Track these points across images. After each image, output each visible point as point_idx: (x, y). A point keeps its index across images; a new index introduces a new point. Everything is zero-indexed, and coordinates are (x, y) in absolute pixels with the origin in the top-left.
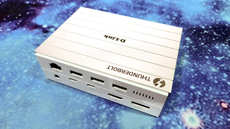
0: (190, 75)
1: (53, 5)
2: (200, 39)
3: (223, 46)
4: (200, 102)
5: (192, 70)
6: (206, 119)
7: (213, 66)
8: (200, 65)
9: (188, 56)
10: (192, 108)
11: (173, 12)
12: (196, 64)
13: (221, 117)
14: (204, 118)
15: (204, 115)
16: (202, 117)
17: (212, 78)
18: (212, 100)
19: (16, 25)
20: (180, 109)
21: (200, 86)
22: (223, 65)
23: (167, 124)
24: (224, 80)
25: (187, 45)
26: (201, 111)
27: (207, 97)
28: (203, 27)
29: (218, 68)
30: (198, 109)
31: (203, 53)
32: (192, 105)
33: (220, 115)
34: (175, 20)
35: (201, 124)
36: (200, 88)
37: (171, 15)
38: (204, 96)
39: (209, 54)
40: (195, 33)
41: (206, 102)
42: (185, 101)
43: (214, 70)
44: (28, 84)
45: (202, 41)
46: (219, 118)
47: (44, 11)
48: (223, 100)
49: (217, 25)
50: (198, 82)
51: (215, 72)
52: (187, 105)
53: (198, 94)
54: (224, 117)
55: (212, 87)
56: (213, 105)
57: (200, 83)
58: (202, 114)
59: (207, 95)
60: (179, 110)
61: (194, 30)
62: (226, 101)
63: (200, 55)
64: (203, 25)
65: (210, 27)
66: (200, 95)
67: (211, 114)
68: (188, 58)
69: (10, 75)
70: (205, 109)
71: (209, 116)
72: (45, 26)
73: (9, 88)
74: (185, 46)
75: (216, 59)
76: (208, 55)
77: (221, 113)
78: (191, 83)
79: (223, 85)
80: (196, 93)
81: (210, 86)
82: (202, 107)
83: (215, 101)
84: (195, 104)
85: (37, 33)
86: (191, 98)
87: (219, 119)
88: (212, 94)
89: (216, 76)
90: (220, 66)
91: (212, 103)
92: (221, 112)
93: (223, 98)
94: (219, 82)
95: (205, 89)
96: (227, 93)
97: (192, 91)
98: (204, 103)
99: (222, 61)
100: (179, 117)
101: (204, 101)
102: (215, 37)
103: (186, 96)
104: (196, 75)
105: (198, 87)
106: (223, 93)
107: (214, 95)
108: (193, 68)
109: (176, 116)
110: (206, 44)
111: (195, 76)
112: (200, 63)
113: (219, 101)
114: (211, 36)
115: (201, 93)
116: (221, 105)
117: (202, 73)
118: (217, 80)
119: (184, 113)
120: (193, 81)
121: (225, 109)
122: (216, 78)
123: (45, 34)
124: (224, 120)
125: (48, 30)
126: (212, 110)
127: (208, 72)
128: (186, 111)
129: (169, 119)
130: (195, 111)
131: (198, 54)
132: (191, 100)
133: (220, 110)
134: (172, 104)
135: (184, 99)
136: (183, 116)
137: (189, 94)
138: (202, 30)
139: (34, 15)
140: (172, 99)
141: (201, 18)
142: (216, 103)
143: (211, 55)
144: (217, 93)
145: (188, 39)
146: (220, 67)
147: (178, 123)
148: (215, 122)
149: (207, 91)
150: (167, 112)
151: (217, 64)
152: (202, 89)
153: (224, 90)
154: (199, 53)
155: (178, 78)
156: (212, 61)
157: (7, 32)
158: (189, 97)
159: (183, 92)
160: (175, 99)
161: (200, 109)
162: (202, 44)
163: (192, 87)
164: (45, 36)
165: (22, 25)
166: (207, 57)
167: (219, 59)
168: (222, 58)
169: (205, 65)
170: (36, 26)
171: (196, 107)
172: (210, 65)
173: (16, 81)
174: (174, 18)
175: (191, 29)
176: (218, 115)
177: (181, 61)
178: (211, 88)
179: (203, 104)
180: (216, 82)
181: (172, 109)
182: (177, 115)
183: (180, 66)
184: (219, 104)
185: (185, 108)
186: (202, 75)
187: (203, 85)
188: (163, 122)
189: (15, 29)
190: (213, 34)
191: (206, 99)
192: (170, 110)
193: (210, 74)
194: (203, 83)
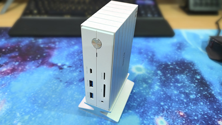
0: (161, 96)
1: (61, 48)
2: (167, 72)
3: (182, 77)
4: (167, 112)
5: (162, 93)
6: (170, 122)
7: (175, 90)
8: (167, 90)
9: (159, 84)
10: (162, 116)
11: (149, 53)
12: (164, 89)
13: (179, 120)
14: (169, 121)
15: (169, 120)
16: (168, 121)
17: (174, 97)
18: (174, 111)
19: (38, 64)
20: (155, 117)
22: (181, 89)
24: (182, 98)
25: (158, 76)
26: (167, 117)
27: (171, 109)
28: (169, 63)
29: (178, 91)
30: (165, 116)
31: (169, 81)
32: (162, 114)
33: (179, 119)
34: (150, 58)
36: (167, 104)
37: (147, 55)
38: (169, 109)
39: (173, 82)
40: (164, 68)
41: (170, 112)
43: (176, 92)
44: (57, 104)
45: (169, 73)
46: (178, 121)
47: (55, 53)
48: (180, 111)
49: (179, 62)
50: (165, 101)
51: (176, 94)
52: (159, 114)
53: (165, 108)
54: (181, 120)
55: (174, 103)
56: (174, 114)
57: (167, 101)
58: (168, 119)
59: (171, 108)
60: (154, 117)
61: (163, 66)
62: (183, 111)
63: (167, 83)
64: (170, 62)
65: (174, 63)
66: (167, 108)
67: (173, 119)
68: (159, 85)
69: (44, 99)
70: (170, 116)
71: (172, 120)
72: (59, 64)
74: (157, 77)
75: (177, 86)
76: (172, 83)
77: (179, 118)
78: (161, 101)
79: (181, 102)
80: (164, 107)
81: (173, 102)
82: (168, 115)
83: (176, 111)
84: (164, 114)
85: (55, 70)
86: (161, 110)
87: (178, 122)
88: (174, 107)
89: (177, 96)
90: (180, 90)
91: (174, 112)
92: (179, 117)
93: (181, 110)
94: (179, 100)
95: (170, 104)
96: (183, 106)
97: (162, 106)
98: (169, 113)
99: (182, 87)
100: (154, 121)
101: (169, 111)
102: (177, 70)
103: (158, 109)
104: (164, 96)
105: (165, 103)
106: (181, 106)
107: (175, 108)
108: (163, 91)
110: (171, 75)
111: (164, 97)
112: (167, 88)
113: (178, 111)
114: (175, 69)
115: (168, 107)
116: (179, 114)
117: (168, 94)
118: (177, 99)
119: (157, 119)
120: (162, 99)
121: (182, 116)
122: (177, 97)
123: (61, 70)
124: (181, 122)
125: (63, 67)
126: (174, 117)
127: (172, 94)
128: (158, 118)
129: (148, 122)
130: (164, 117)
131: (166, 82)
132: (161, 111)
133: (179, 116)
134: (149, 114)
135: (157, 111)
136: (157, 121)
137: (160, 108)
138: (169, 65)
139: (49, 56)
140: (149, 111)
141: (168, 57)
142: (176, 113)
143: (175, 82)
144: (177, 107)
145: (159, 72)
146: (180, 91)
148: (175, 123)
149: (171, 106)
150: (147, 119)
151: (178, 88)
152: (168, 104)
153: (182, 105)
154: (166, 81)
155: (153, 98)
156: (175, 86)
157: (33, 69)
158: (160, 109)
159: (156, 106)
160: (151, 111)
161: (167, 116)
162: (169, 75)
163: (162, 104)
164: (61, 72)
165: (42, 64)
166: (172, 84)
167: (179, 85)
168: (181, 84)
169: (170, 89)
170: (53, 65)
171: (164, 115)
172: (173, 89)
173: (49, 103)
174: (149, 57)
175: (161, 65)
176: (177, 120)
177: (155, 87)
178: (173, 104)
179: (168, 113)
180: (177, 100)
181: (150, 117)
182: (153, 120)
183: (154, 90)
184: (178, 113)
185: (157, 116)
186: (168, 96)
187: (169, 102)
189: (38, 67)
190: (176, 68)
191: (170, 110)
192: (149, 118)
193: (173, 95)
194: (168, 101)
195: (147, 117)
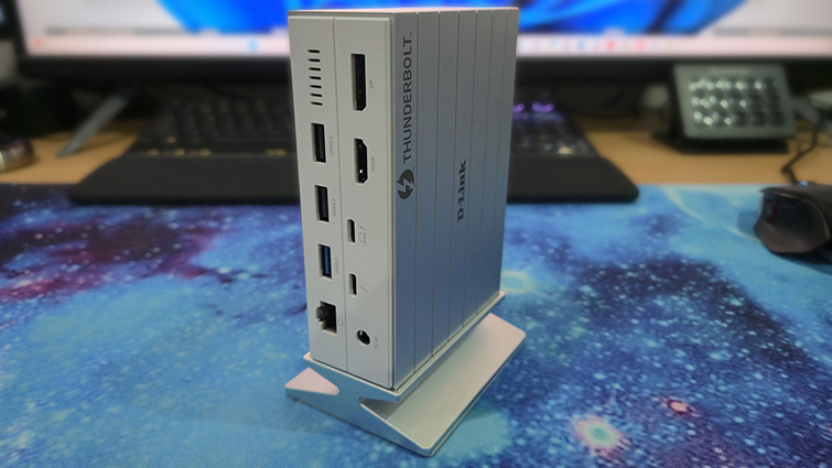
0: (593, 355)
1: (240, 230)
2: (617, 288)
3: (673, 301)
4: (618, 401)
5: (598, 345)
6: (633, 432)
7: (649, 338)
8: (618, 336)
9: (586, 320)
10: (600, 414)
11: (548, 240)
12: (607, 334)
13: (672, 428)
14: (630, 430)
15: (630, 425)
16: (625, 428)
17: (646, 358)
18: (648, 398)
19: (149, 268)
20: (570, 415)
21: (617, 374)
22: (674, 335)
23: (539, 443)
24: (678, 361)
25: (582, 300)
26: (621, 417)
27: (635, 393)
28: (624, 266)
29: (663, 341)
30: (614, 414)
31: (626, 313)
32: (599, 409)
33: (670, 424)
34: (553, 255)
35: (621, 441)
36: (619, 377)
37: (544, 246)
38: (629, 391)
39: (639, 314)
40: (604, 278)
41: (634, 401)
42: (582, 401)
43: (651, 344)
44: (188, 378)
45: (623, 292)
46: (667, 429)
47: (218, 241)
48: (673, 398)
49: (659, 262)
50: (612, 367)
51: (654, 349)
52: (586, 408)
53: (612, 388)
54: (678, 427)
55: (648, 375)
56: (650, 407)
57: (619, 368)
58: (623, 424)
59: (635, 389)
60: (568, 418)
61: (602, 273)
62: (683, 399)
63: (619, 318)
64: (625, 262)
65: (642, 266)
66: (618, 390)
67: (645, 424)
68: (588, 324)
69: (142, 362)
70: (632, 414)
71: (641, 427)
72: (224, 270)
73: (140, 386)
74: (579, 302)
75: (657, 325)
76: (637, 318)
77: (672, 421)
78: (597, 369)
79: (674, 372)
80: (608, 387)
81: (643, 373)
82: (624, 412)
83: (656, 399)
84: (607, 406)
85: (206, 284)
86: (596, 394)
87: (666, 432)
88: (648, 387)
89: (657, 354)
90: (667, 336)
91: (648, 402)
92: (672, 418)
93: (673, 395)
94: (665, 366)
95: (630, 378)
96: (686, 384)
97: (598, 383)
98: (629, 404)
99: (674, 328)
100: (568, 430)
101: (627, 399)
102: (654, 283)
103: (585, 391)
104: (608, 353)
105: (613, 374)
106: (675, 385)
107: (652, 390)
108: (601, 341)
109: (560, 428)
110: (631, 296)
111: (606, 356)
112: (618, 332)
113: (665, 400)
114: (645, 282)
115: (622, 385)
116: (669, 407)
117: (624, 349)
118: (660, 362)
119: (581, 423)
120: (601, 364)
121: (681, 413)
122: (656, 358)
123: (226, 285)
124: (678, 433)
125: (234, 277)
126: (648, 416)
127: (637, 348)
128: (584, 419)
129: (545, 433)
130: (606, 418)
131: (613, 316)
132: (599, 398)
133: (669, 415)
134: (548, 407)
135: (579, 397)
136: (578, 428)
137: (592, 388)
138: (623, 272)
139: (195, 249)
140: (550, 399)
141: (619, 250)
142: (658, 404)
143: (646, 317)
144: (660, 385)
145: (586, 289)
146: (667, 339)
147: (567, 440)
148: (656, 437)
149: (636, 382)
150: (538, 421)
151: (659, 333)
152: (624, 379)
153: (679, 379)
154: (613, 313)
155: (564, 360)
156: (648, 328)
157: (128, 282)
158: (592, 393)
159: (577, 384)
160: (556, 398)
161: (620, 413)
162: (623, 297)
163: (600, 376)
164: (227, 289)
165: (164, 268)
166: (635, 321)
167: (664, 323)
168: (671, 321)
169: (631, 336)
170: (201, 271)
171: (609, 412)
172: (641, 336)
173: (159, 374)
174: (551, 251)
175: (595, 271)
176: (662, 425)
177: (570, 329)
178: (644, 377)
179: (625, 405)
180: (658, 365)
181: (551, 416)
182: (563, 425)
183: (568, 338)
184: (664, 405)
185: (581, 414)
186: (623, 353)
187: (626, 372)
188: (529, 439)
189: (145, 276)
190: (648, 278)
191: (633, 397)
192: (547, 418)
193: (643, 351)
194: (625, 368)
195: (538, 417)
